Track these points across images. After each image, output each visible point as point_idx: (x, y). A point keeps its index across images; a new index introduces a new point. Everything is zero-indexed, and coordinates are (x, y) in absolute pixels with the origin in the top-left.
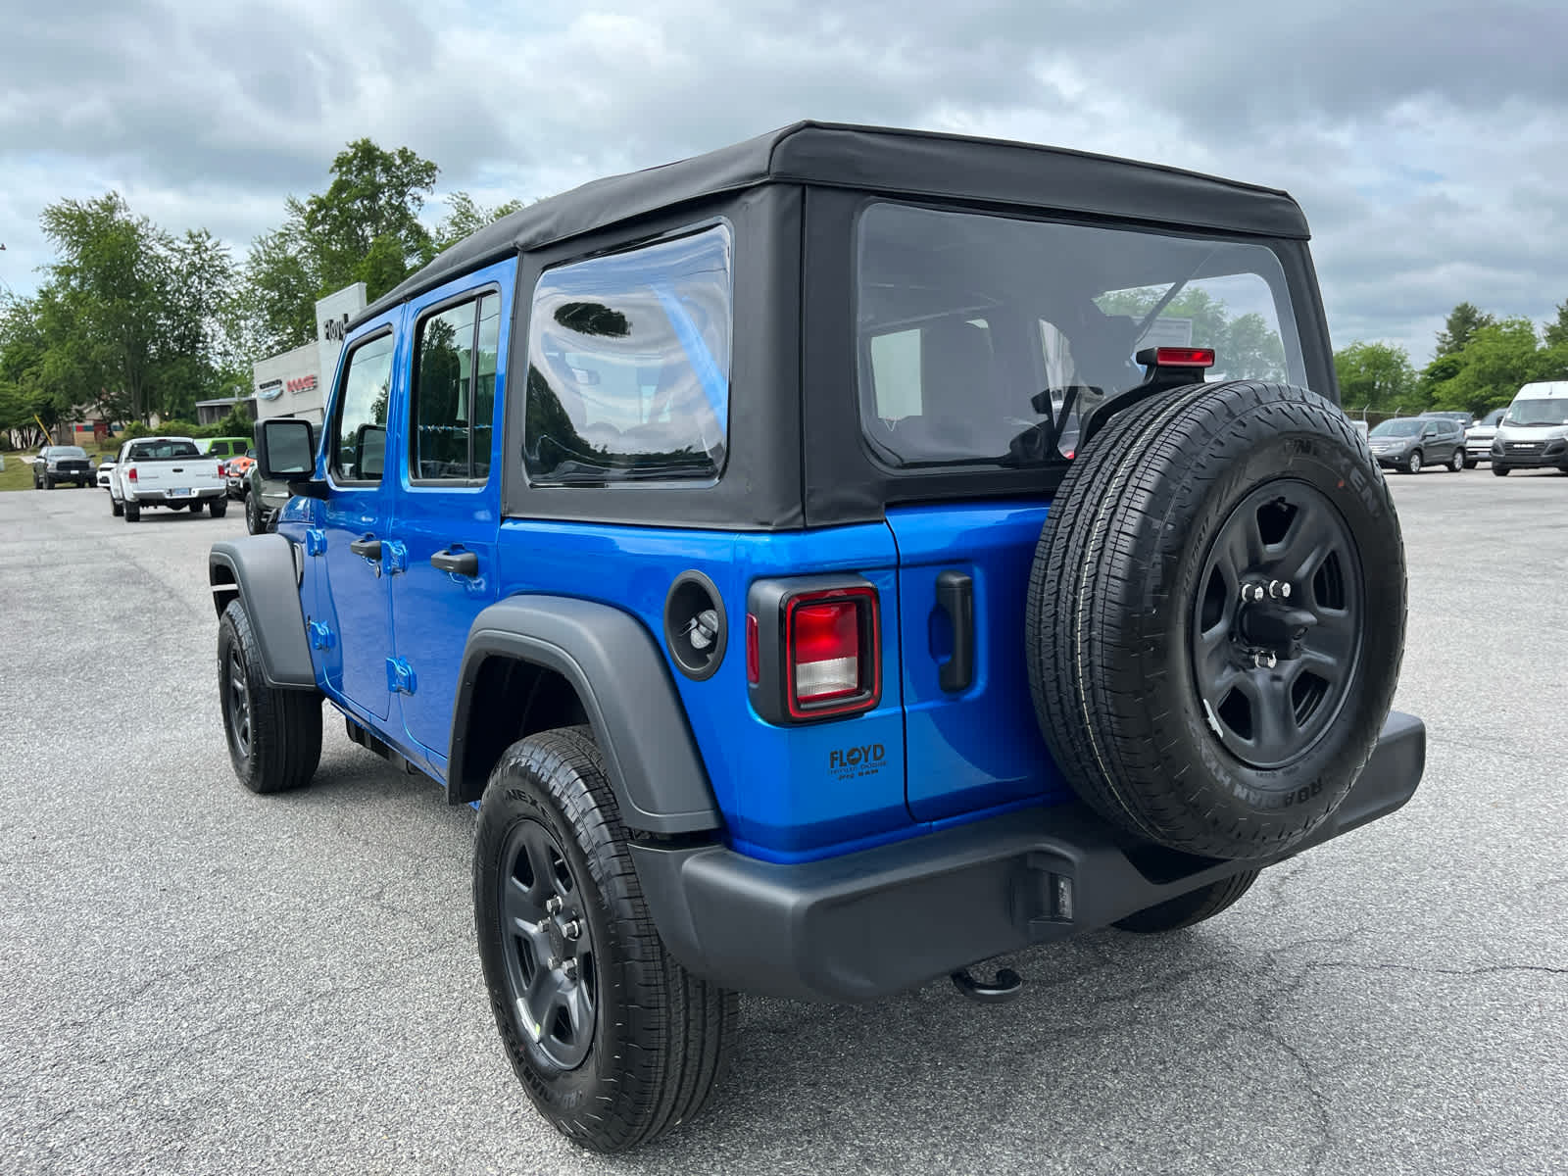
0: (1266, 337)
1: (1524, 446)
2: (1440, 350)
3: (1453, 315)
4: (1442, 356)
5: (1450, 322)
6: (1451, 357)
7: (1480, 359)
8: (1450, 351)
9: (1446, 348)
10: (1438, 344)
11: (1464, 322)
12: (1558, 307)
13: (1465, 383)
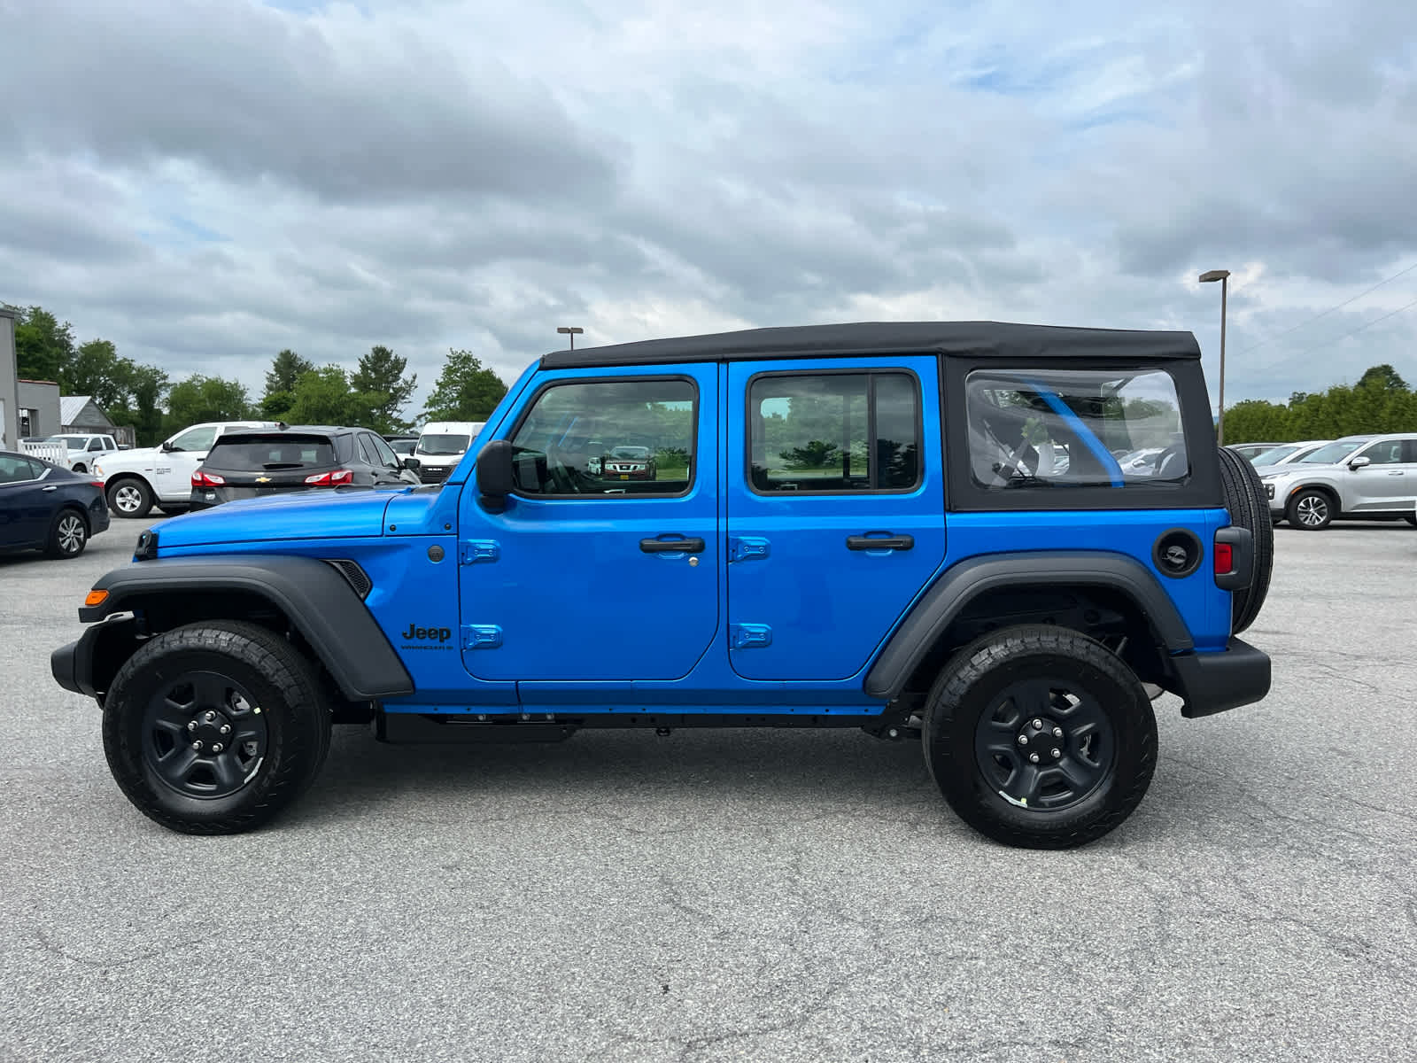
0: (116, 364)
1: (435, 469)
2: (269, 388)
3: (278, 359)
4: (271, 393)
5: (276, 365)
6: (281, 393)
7: (307, 398)
8: (278, 389)
9: (274, 386)
10: (267, 382)
11: (289, 366)
12: (359, 360)
13: (297, 417)
